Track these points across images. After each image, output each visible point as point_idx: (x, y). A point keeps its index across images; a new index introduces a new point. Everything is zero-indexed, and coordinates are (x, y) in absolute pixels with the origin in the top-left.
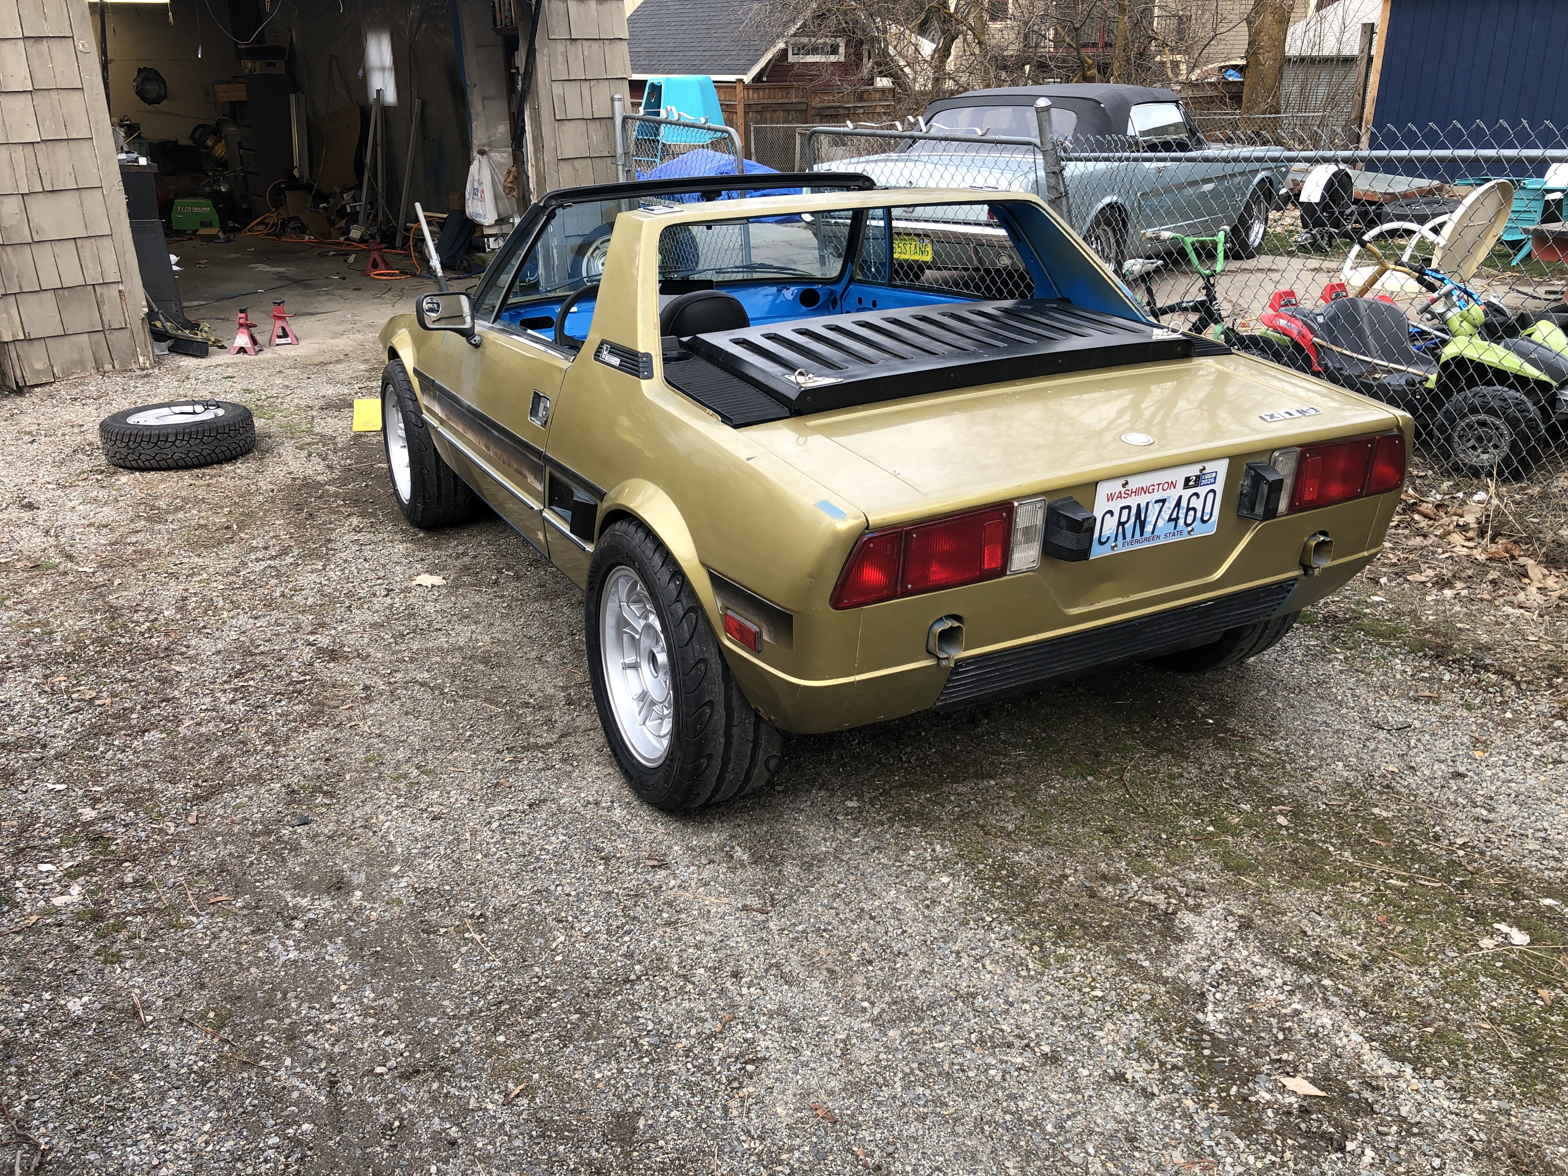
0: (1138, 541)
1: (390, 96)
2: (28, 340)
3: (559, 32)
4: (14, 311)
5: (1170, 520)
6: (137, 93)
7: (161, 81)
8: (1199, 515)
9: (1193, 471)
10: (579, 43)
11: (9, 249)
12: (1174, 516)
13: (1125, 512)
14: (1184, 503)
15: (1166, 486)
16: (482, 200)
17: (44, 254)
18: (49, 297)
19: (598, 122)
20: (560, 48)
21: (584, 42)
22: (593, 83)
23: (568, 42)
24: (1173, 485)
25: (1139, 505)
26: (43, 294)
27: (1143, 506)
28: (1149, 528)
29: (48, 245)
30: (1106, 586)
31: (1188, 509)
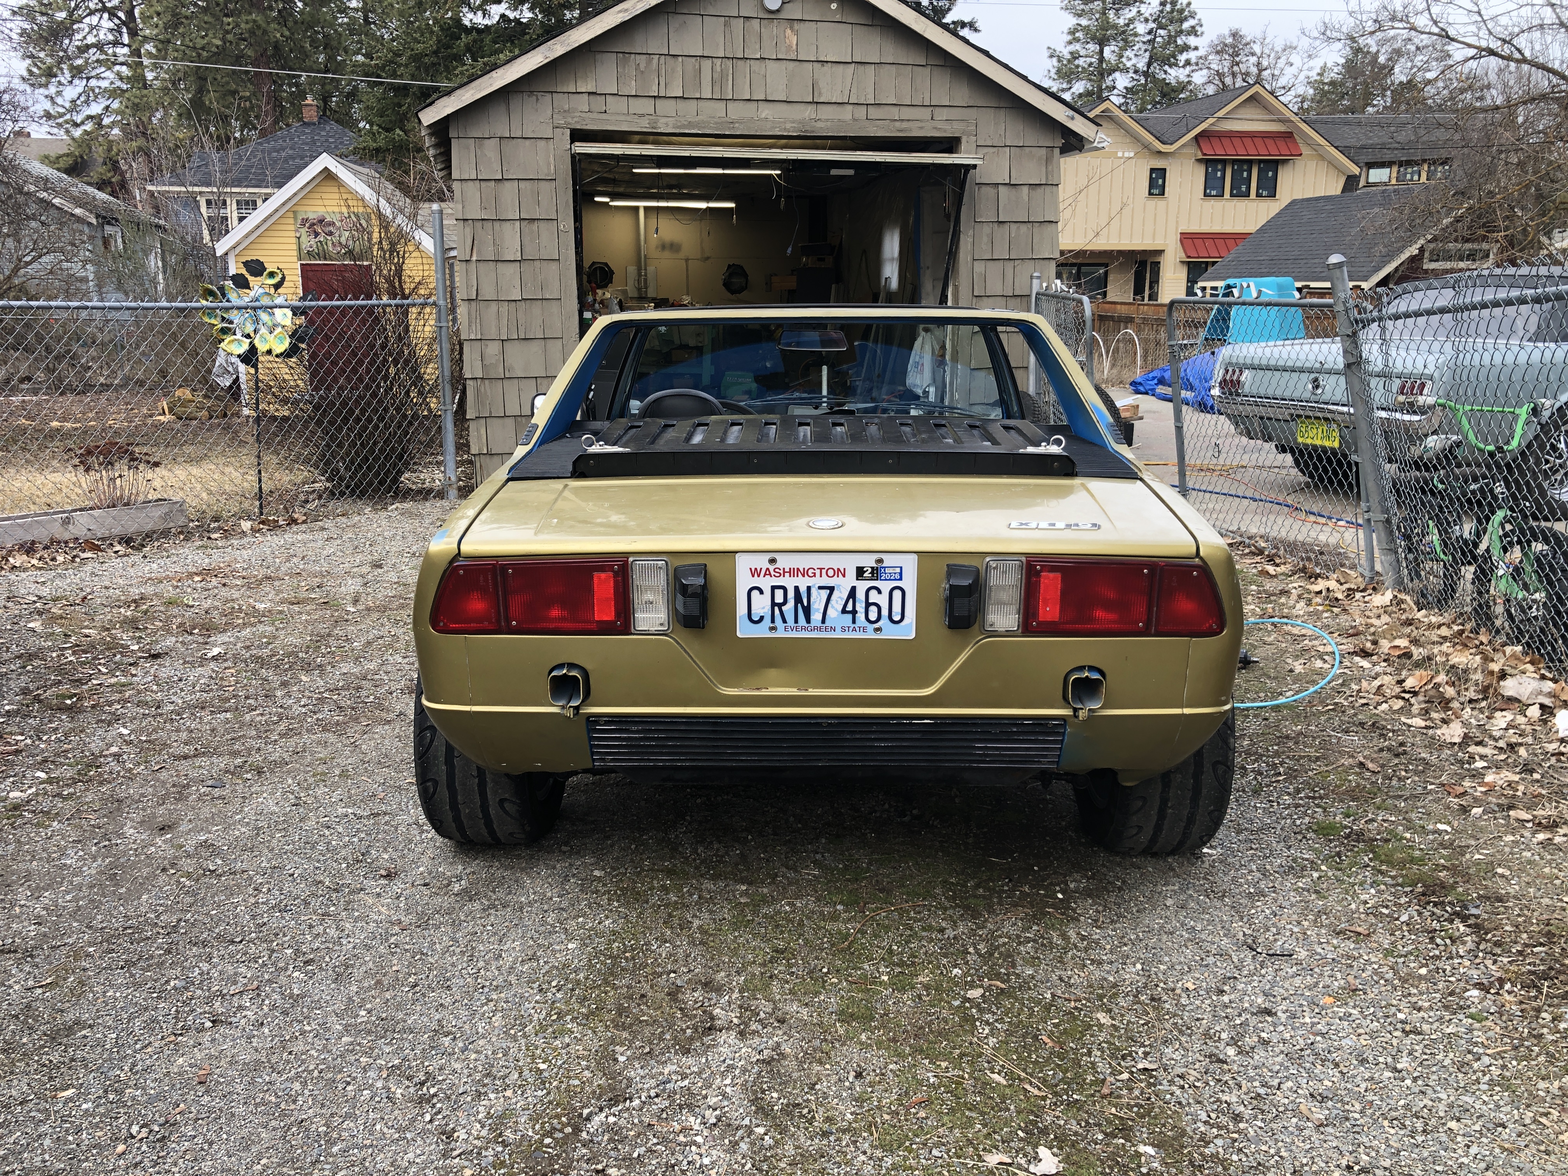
0: (804, 629)
1: (894, 284)
2: (490, 454)
3: (986, 214)
4: (483, 431)
5: (844, 611)
6: (724, 285)
7: (746, 276)
8: (885, 612)
9: (868, 562)
10: (1007, 226)
11: (487, 382)
12: (850, 607)
13: (779, 594)
14: (860, 595)
15: (831, 573)
16: (922, 372)
17: (511, 388)
18: (510, 422)
19: (1019, 299)
20: (987, 229)
21: (1012, 225)
22: (1017, 262)
23: (996, 225)
24: (840, 572)
25: (797, 589)
26: (506, 419)
27: (803, 590)
28: (816, 617)
29: (516, 381)
30: (773, 673)
31: (868, 605)
